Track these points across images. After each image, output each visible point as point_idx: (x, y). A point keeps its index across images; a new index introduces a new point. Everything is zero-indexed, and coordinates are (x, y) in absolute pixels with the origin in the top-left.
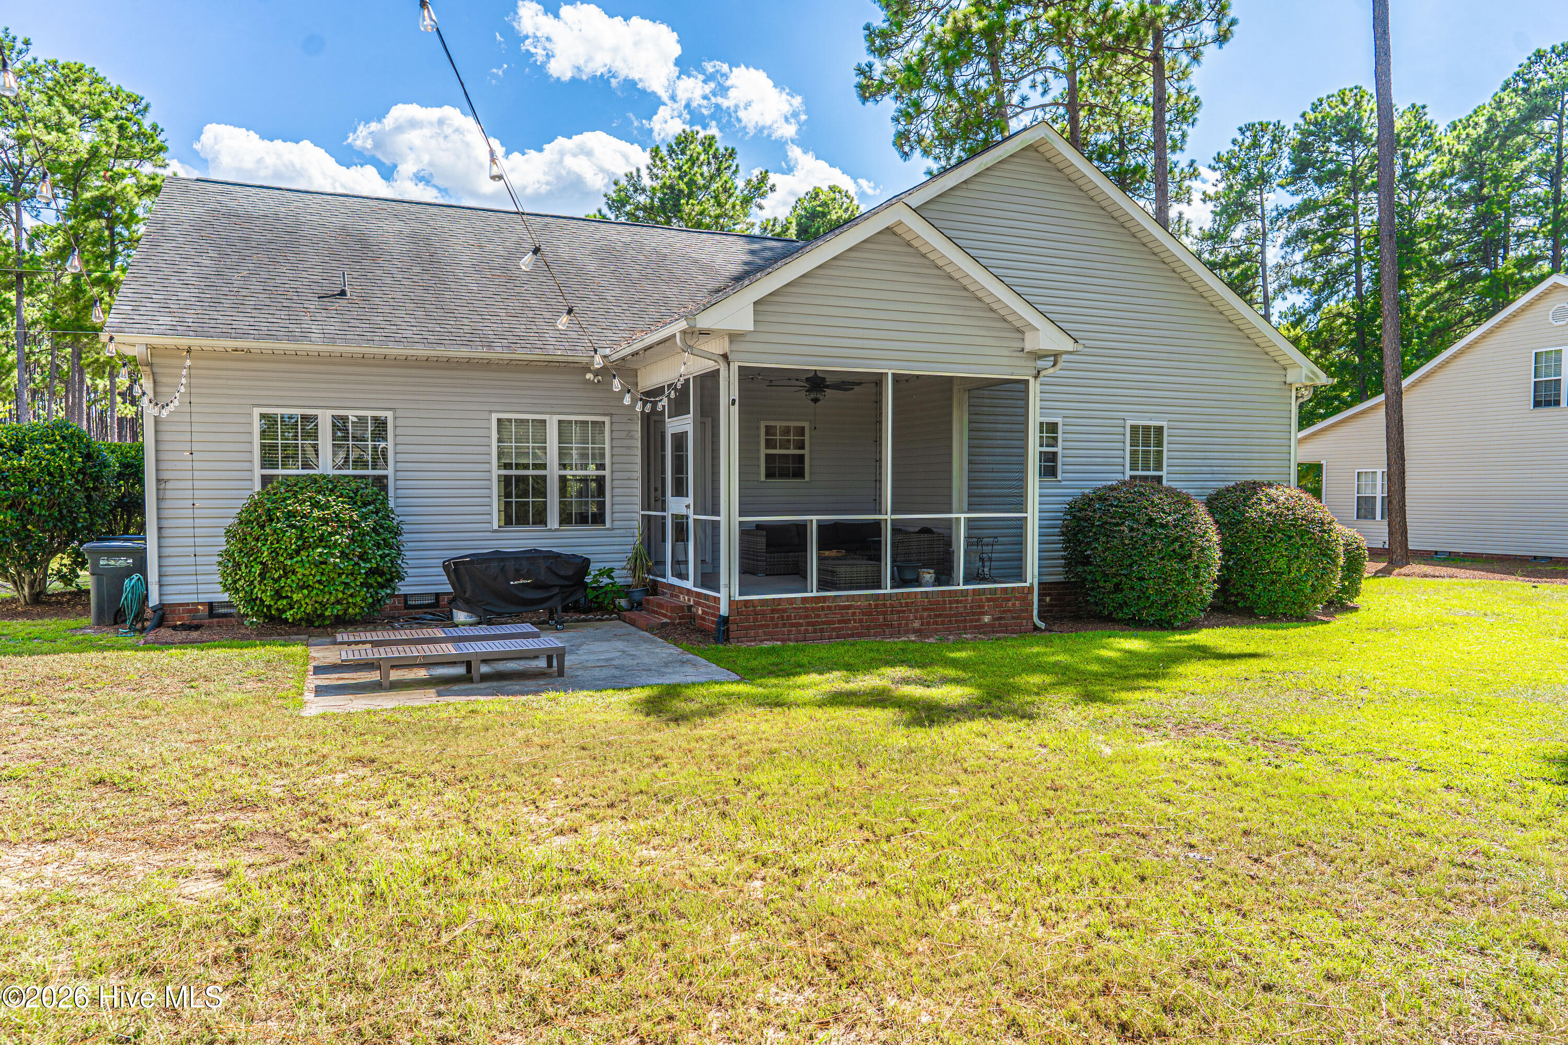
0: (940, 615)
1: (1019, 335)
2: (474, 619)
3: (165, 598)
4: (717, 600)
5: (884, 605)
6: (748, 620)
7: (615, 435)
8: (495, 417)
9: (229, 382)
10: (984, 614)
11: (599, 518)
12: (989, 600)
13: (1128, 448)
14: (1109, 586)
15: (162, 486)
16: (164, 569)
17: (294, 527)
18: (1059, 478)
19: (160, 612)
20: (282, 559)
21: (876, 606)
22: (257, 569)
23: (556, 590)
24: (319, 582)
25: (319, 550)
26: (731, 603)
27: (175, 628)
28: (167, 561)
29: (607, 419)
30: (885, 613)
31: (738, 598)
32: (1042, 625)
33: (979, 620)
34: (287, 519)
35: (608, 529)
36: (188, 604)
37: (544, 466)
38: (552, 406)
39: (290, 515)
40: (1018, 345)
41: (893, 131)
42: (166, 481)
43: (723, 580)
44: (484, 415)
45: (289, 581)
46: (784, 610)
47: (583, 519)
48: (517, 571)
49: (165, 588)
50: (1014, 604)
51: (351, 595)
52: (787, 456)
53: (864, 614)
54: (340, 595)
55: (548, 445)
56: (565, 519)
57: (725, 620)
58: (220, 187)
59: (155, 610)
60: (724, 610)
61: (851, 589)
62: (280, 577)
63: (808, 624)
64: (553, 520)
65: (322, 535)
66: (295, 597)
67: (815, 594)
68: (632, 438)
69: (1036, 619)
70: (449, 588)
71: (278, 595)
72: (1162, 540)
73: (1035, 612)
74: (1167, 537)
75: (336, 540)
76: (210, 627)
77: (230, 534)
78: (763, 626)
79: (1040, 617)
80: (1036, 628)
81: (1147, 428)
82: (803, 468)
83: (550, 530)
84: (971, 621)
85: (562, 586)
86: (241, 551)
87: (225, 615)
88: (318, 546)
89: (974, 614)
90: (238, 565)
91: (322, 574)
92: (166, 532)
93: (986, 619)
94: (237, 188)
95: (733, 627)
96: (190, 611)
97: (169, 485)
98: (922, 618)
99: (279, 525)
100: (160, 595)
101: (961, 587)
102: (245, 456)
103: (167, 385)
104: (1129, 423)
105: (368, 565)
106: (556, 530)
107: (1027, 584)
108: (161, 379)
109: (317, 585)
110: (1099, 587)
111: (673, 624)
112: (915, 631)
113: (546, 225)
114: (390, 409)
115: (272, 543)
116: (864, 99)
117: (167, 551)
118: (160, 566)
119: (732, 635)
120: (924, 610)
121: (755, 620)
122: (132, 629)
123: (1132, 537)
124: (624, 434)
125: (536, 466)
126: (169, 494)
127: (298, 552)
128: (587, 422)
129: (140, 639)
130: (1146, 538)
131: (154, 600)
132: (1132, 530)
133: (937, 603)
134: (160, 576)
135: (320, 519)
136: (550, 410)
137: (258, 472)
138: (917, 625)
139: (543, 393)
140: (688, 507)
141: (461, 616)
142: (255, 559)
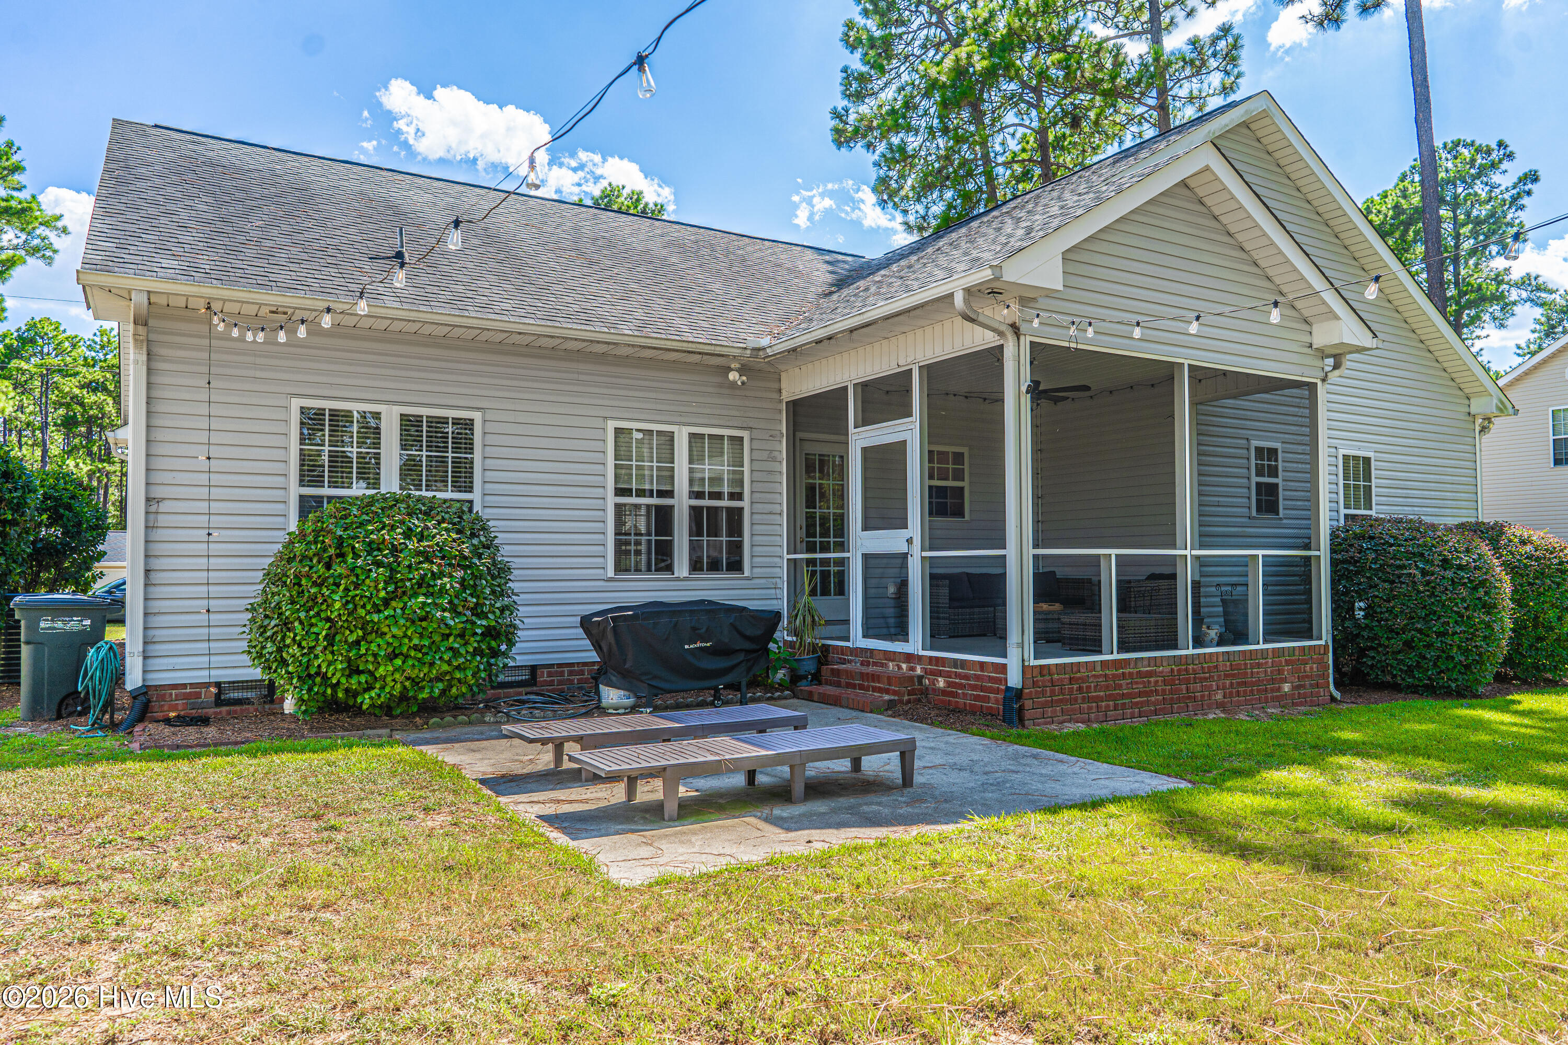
0: (1244, 684)
1: (1307, 328)
2: (630, 701)
3: (150, 676)
4: (1003, 668)
5: (1186, 670)
6: (1043, 693)
7: (756, 455)
8: (611, 425)
9: (259, 361)
10: (1285, 680)
11: (736, 566)
12: (1288, 662)
13: (1341, 482)
14: (1397, 643)
15: (153, 508)
16: (151, 633)
17: (378, 564)
18: (1281, 515)
19: (142, 698)
20: (362, 612)
21: (1179, 670)
22: (322, 629)
23: (741, 657)
24: (416, 648)
25: (421, 599)
26: (1025, 669)
27: (168, 721)
28: (156, 621)
29: (745, 434)
30: (1187, 681)
31: (1034, 662)
32: (1337, 695)
33: (1279, 689)
34: (369, 554)
35: (747, 578)
36: (184, 686)
37: (669, 494)
38: (681, 414)
39: (371, 548)
40: (1307, 339)
41: (875, 177)
42: (159, 501)
43: (1013, 636)
44: (599, 423)
45: (373, 647)
46: (1084, 679)
47: (714, 566)
48: (694, 629)
49: (151, 661)
50: (1311, 668)
51: (458, 668)
52: (945, 488)
53: (1165, 682)
54: (445, 667)
55: (676, 465)
56: (696, 566)
57: (1018, 694)
58: (188, 137)
59: (135, 695)
60: (1014, 679)
61: (1141, 649)
62: (357, 643)
63: (1109, 697)
64: (682, 568)
65: (423, 577)
66: (381, 671)
67: (1116, 656)
68: (774, 460)
69: (1332, 687)
70: (593, 656)
71: (353, 670)
72: (1464, 584)
73: (1331, 680)
74: (1471, 581)
75: (443, 586)
76: (221, 720)
77: (274, 578)
78: (1061, 701)
79: (1337, 686)
80: (1333, 699)
81: (1356, 458)
82: (962, 505)
83: (678, 579)
84: (1272, 690)
85: (748, 652)
86: (293, 602)
87: (239, 702)
88: (415, 595)
89: (1273, 681)
90: (286, 625)
91: (421, 636)
92: (156, 577)
93: (1286, 687)
94: (212, 141)
95: (1028, 704)
96: (187, 696)
97: (164, 507)
98: (1224, 688)
99: (360, 562)
100: (145, 672)
101: (1261, 646)
102: (278, 468)
103: (166, 360)
104: (1342, 452)
105: (484, 623)
106: (685, 579)
107: (1322, 642)
108: (156, 350)
109: (412, 653)
110: (1380, 645)
111: (901, 701)
112: (1221, 706)
113: (595, 215)
114: (478, 409)
115: (347, 590)
116: (839, 145)
117: (156, 606)
118: (146, 628)
119: (1027, 714)
120: (1226, 676)
121: (1053, 693)
122: (98, 725)
123: (1428, 583)
124: (765, 455)
125: (661, 494)
126: (162, 520)
127: (386, 602)
128: (721, 437)
129: (110, 742)
130: (1445, 581)
131: (134, 679)
132: (1424, 573)
133: (1238, 667)
134: (145, 643)
135: (418, 553)
136: (678, 419)
137: (295, 490)
138: (1219, 696)
139: (671, 397)
140: (910, 541)
141: (612, 696)
142: (318, 614)
